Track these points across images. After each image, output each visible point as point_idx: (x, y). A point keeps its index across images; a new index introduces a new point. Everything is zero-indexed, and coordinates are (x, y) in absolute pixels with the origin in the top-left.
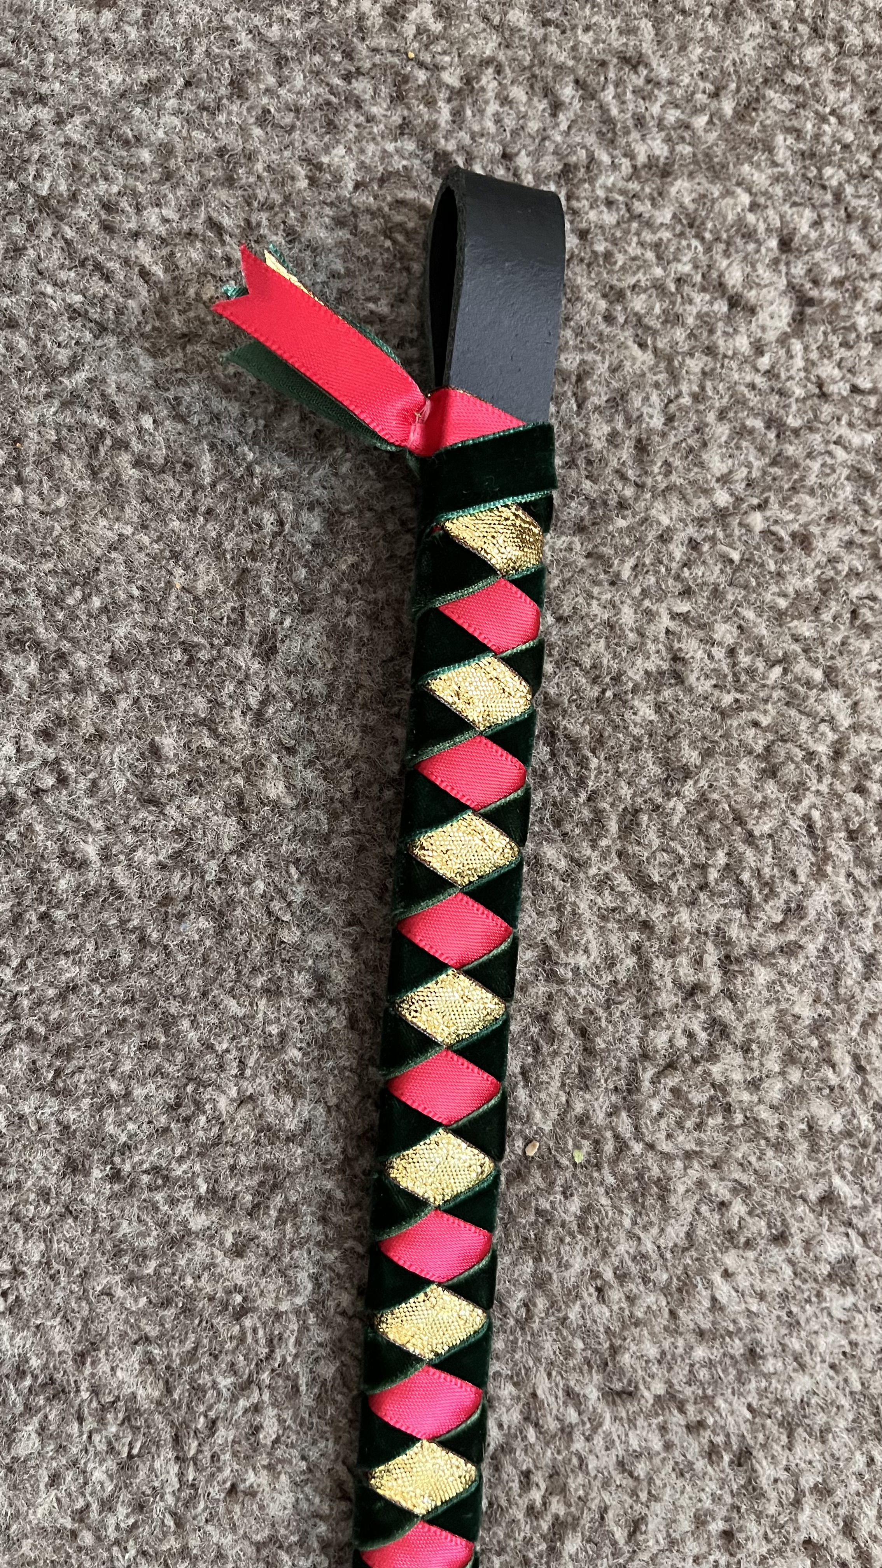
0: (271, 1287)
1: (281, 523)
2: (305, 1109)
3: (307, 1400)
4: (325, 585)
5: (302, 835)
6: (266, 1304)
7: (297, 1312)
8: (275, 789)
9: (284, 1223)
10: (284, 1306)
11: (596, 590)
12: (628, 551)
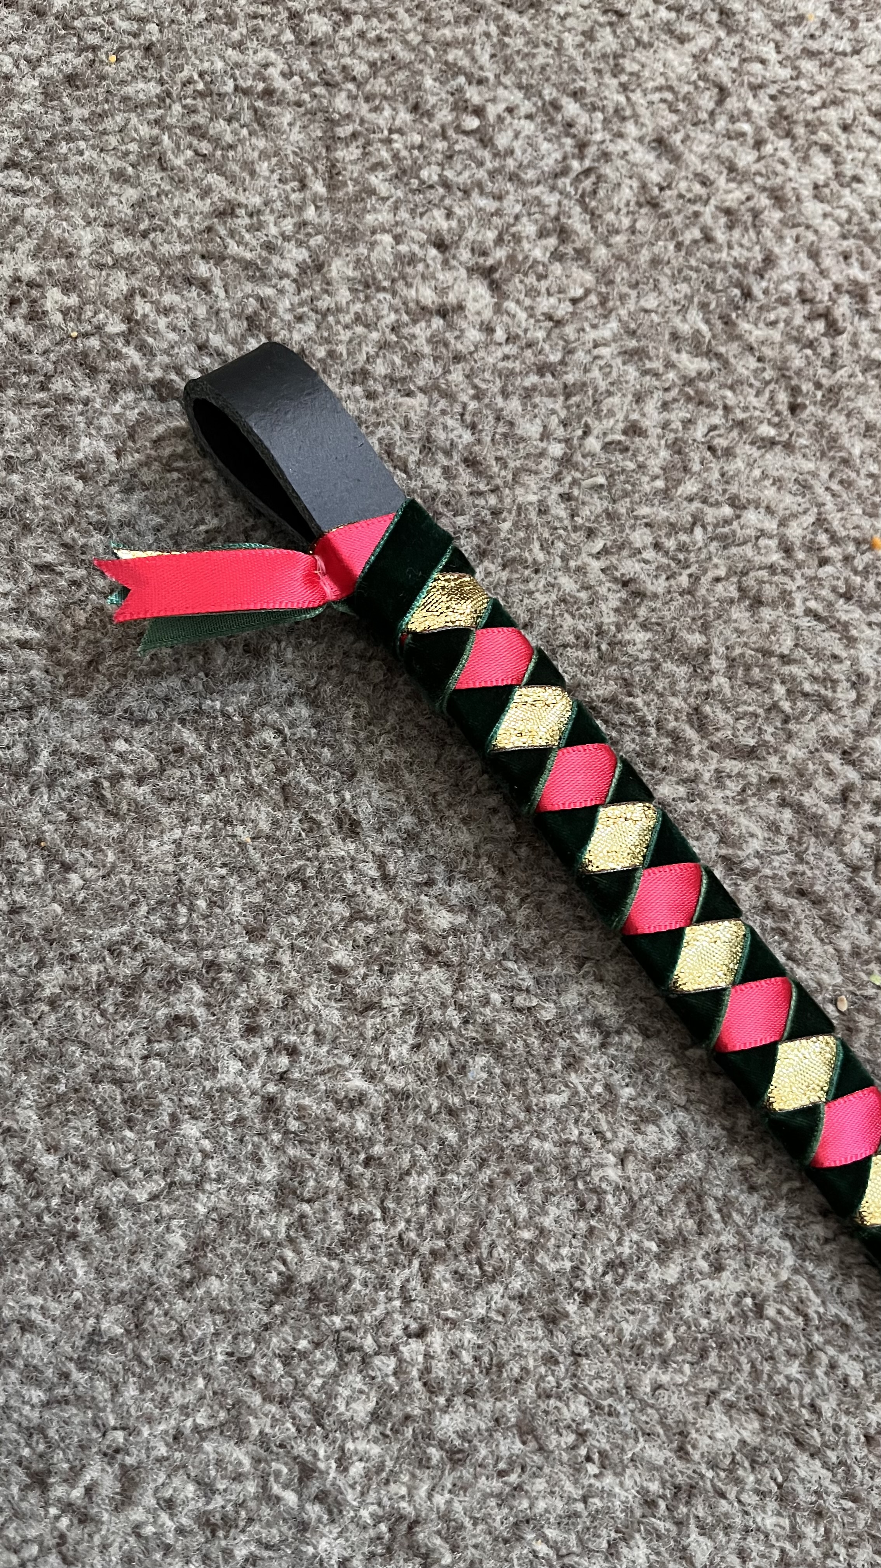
0: (763, 1271)
1: (279, 732)
2: (669, 1124)
3: (859, 1327)
4: (348, 748)
5: (490, 934)
6: (770, 1286)
7: (795, 1271)
8: (443, 919)
9: (730, 1216)
10: (784, 1275)
11: (531, 585)
12: (527, 541)
